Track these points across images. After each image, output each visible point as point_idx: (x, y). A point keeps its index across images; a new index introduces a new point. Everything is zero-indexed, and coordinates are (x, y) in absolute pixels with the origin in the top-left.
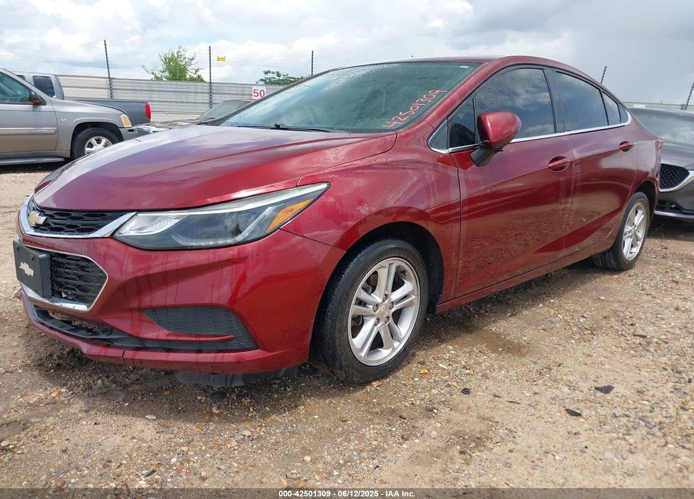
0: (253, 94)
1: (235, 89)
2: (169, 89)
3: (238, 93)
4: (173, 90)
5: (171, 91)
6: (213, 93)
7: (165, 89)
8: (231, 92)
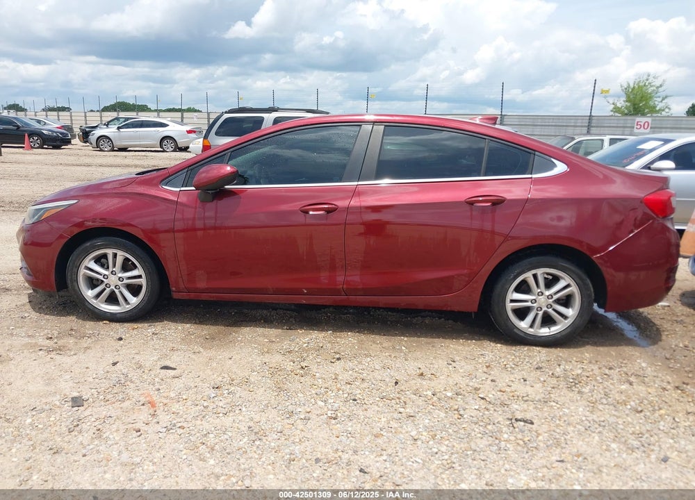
0: (636, 127)
1: (616, 121)
2: (551, 124)
3: (619, 125)
4: (553, 124)
5: (552, 126)
6: (592, 127)
7: (547, 124)
8: (611, 125)
